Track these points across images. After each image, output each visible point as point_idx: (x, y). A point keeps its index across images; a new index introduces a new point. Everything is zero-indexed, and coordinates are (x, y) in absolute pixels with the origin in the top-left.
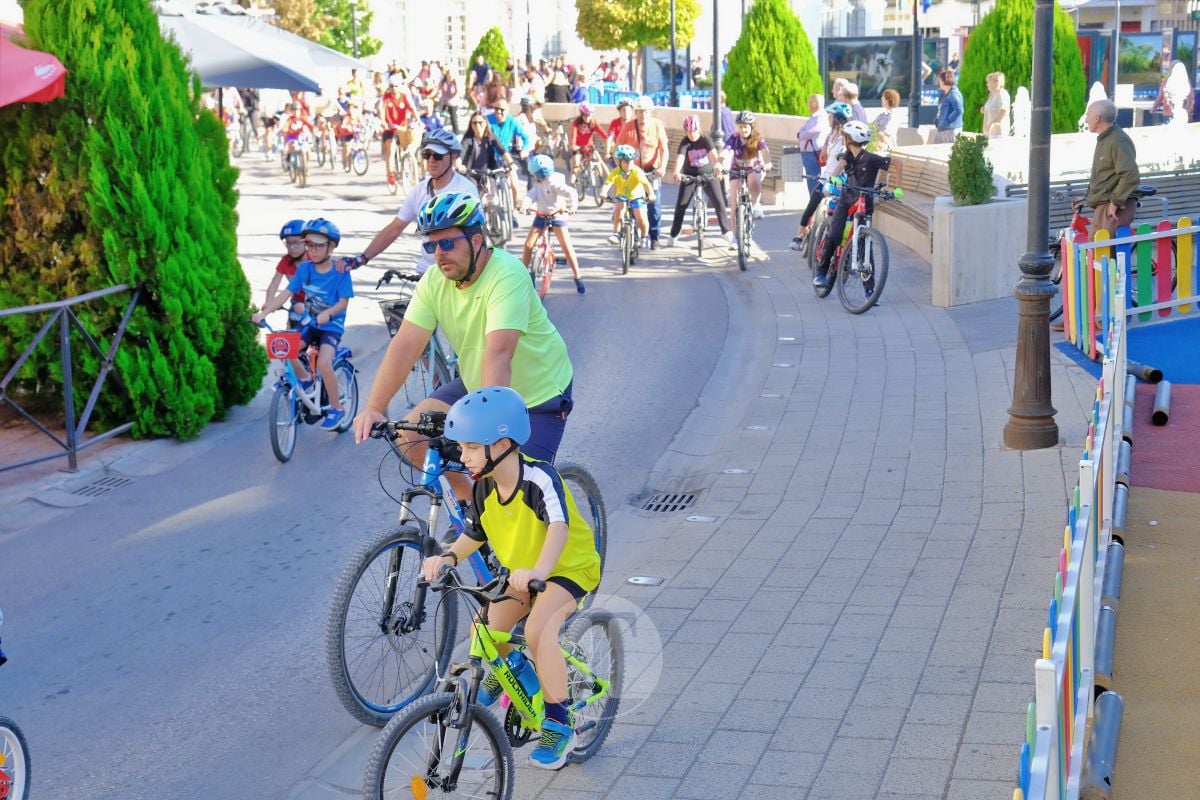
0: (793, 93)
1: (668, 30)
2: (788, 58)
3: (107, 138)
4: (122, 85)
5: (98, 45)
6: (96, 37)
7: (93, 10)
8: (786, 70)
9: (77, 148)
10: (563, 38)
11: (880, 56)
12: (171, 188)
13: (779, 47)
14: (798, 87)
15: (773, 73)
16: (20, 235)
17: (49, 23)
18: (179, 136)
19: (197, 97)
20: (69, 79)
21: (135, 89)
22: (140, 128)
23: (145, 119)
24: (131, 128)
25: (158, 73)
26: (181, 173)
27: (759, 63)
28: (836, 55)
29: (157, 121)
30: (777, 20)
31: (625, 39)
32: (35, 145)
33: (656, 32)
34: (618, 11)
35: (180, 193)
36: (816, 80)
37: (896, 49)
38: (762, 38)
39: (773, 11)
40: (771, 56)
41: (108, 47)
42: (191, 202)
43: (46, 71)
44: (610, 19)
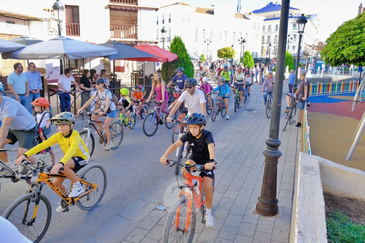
0: (250, 66)
1: (231, 56)
2: (249, 61)
3: (181, 65)
4: (183, 58)
5: (181, 53)
6: (181, 52)
7: (180, 49)
8: (249, 62)
9: (177, 66)
10: (212, 56)
11: (263, 61)
12: (188, 71)
13: (248, 59)
14: (250, 65)
15: (247, 63)
16: (169, 76)
17: (175, 51)
18: (189, 65)
19: (190, 60)
20: (178, 58)
21: (185, 59)
22: (185, 64)
23: (186, 63)
24: (184, 63)
25: (187, 57)
26: (189, 69)
27: (245, 61)
28: (256, 61)
29: (187, 63)
30: (248, 55)
31: (224, 57)
32: (172, 65)
33: (229, 56)
34: (224, 52)
35: (189, 72)
36: (254, 64)
37: (265, 60)
38: (246, 58)
39: (248, 54)
40: (247, 60)
41: (181, 54)
42: (190, 73)
43: (176, 56)
44: (222, 54)
